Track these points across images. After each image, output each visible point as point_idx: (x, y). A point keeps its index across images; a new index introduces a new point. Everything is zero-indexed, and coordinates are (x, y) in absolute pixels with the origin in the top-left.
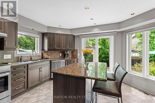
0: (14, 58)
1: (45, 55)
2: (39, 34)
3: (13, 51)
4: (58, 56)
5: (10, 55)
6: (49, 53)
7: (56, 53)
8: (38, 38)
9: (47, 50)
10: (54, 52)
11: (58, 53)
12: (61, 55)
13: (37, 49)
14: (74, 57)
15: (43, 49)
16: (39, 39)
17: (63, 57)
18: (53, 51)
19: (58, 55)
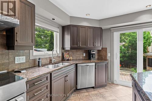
0: (29, 62)
1: (66, 56)
2: (59, 28)
3: (28, 51)
4: (82, 57)
5: (24, 57)
6: (70, 53)
7: (79, 53)
8: (58, 32)
9: (69, 49)
10: (76, 52)
11: (81, 53)
12: (84, 55)
13: (57, 48)
14: (102, 58)
15: (63, 48)
16: (58, 34)
17: (87, 58)
18: (75, 50)
19: (81, 55)
